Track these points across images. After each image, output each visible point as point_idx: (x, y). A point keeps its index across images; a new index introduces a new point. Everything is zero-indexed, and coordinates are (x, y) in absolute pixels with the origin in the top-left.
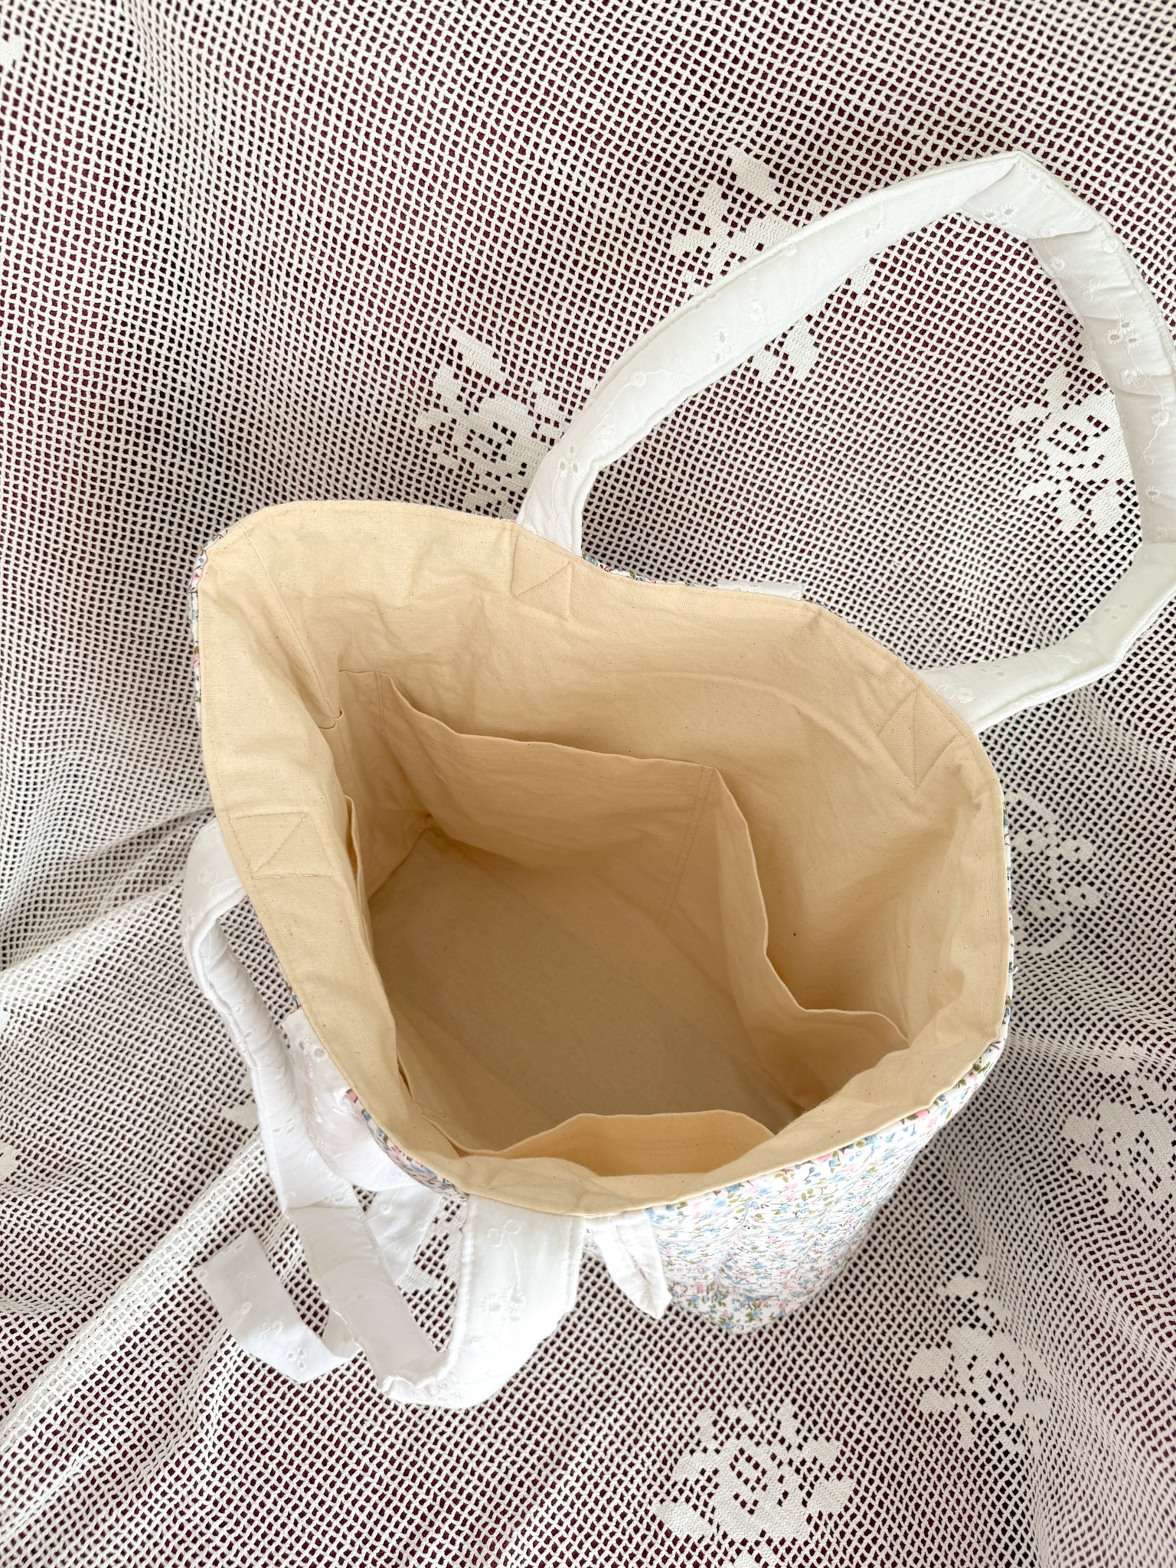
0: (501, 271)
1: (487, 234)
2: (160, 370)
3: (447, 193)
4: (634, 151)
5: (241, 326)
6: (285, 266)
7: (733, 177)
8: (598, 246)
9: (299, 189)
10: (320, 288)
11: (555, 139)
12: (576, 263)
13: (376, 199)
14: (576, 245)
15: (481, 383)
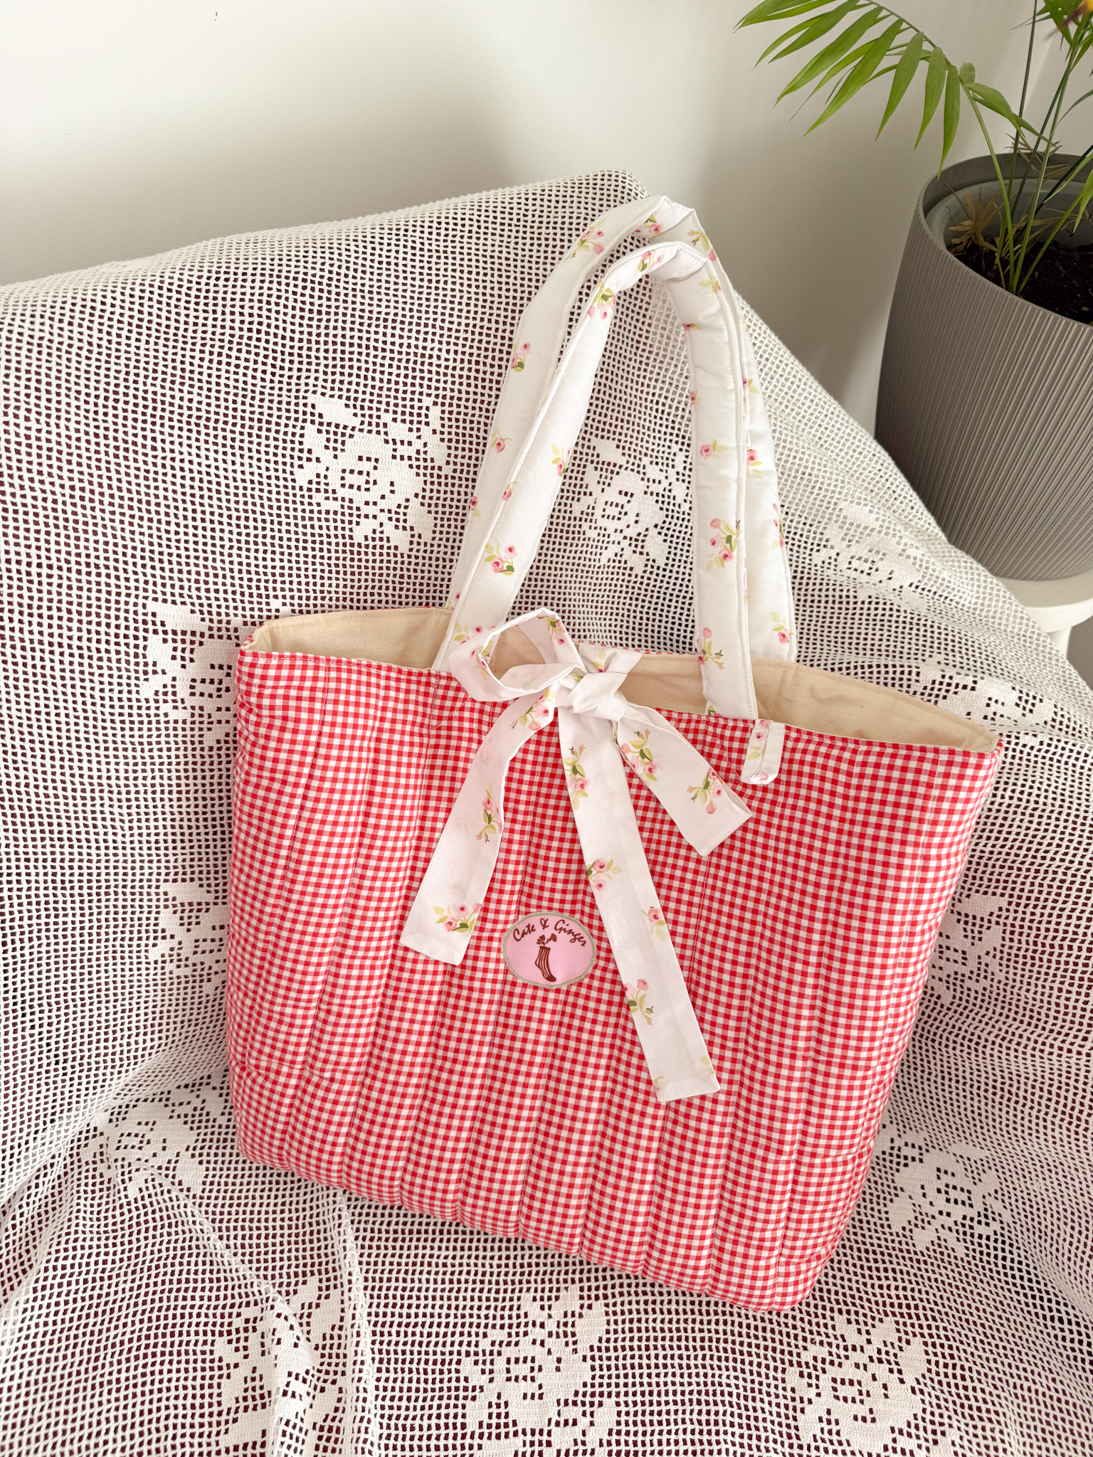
0: (173, 544)
1: (150, 520)
3: (107, 500)
4: (239, 422)
7: (321, 416)
8: (241, 499)
11: (176, 432)
12: (230, 517)
13: (47, 525)
14: (224, 504)
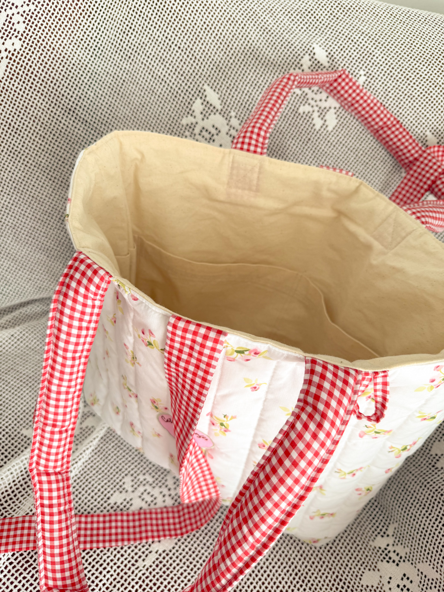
2: (82, 87)
5: (120, 75)
6: (145, 52)
9: (159, 23)
10: (157, 61)
15: (212, 108)
